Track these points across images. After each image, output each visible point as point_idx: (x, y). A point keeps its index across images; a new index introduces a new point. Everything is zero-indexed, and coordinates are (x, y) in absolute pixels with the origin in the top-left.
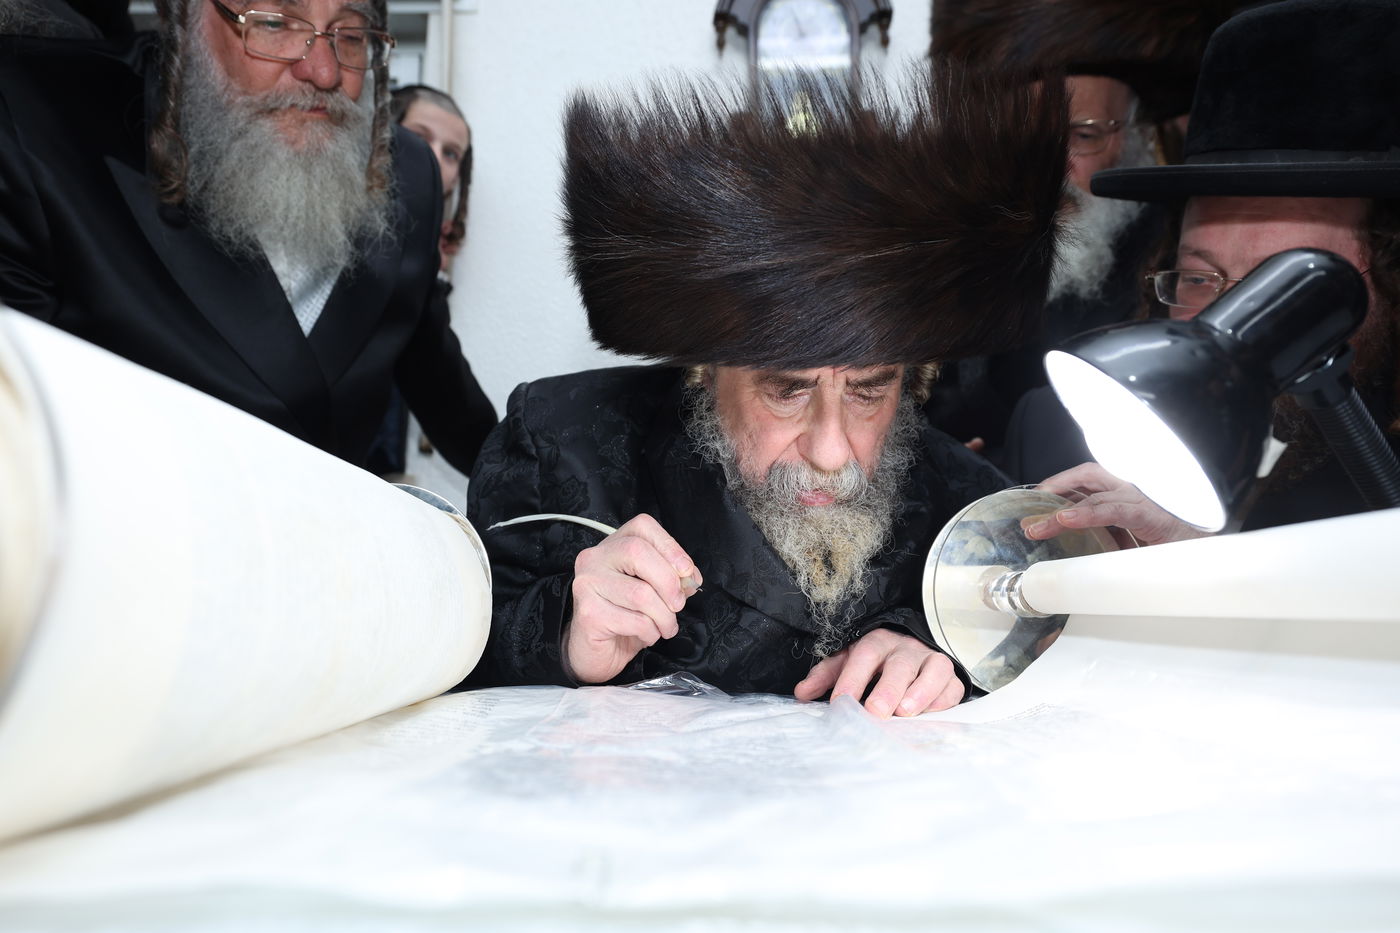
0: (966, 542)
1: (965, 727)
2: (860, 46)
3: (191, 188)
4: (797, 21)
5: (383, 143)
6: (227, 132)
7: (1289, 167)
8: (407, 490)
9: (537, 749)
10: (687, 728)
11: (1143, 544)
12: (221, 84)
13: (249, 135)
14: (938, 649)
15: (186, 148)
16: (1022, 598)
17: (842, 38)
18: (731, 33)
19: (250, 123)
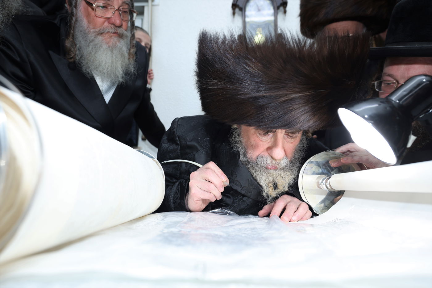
0: (312, 168)
1: (312, 225)
2: (277, 13)
3: (77, 57)
4: (257, 6)
5: (133, 44)
6: (88, 40)
7: (421, 47)
8: (139, 151)
9: (180, 231)
10: (225, 225)
11: (369, 168)
12: (86, 26)
13: (95, 41)
14: (303, 201)
15: (76, 45)
16: (330, 185)
17: (272, 11)
18: (237, 10)
19: (95, 37)
